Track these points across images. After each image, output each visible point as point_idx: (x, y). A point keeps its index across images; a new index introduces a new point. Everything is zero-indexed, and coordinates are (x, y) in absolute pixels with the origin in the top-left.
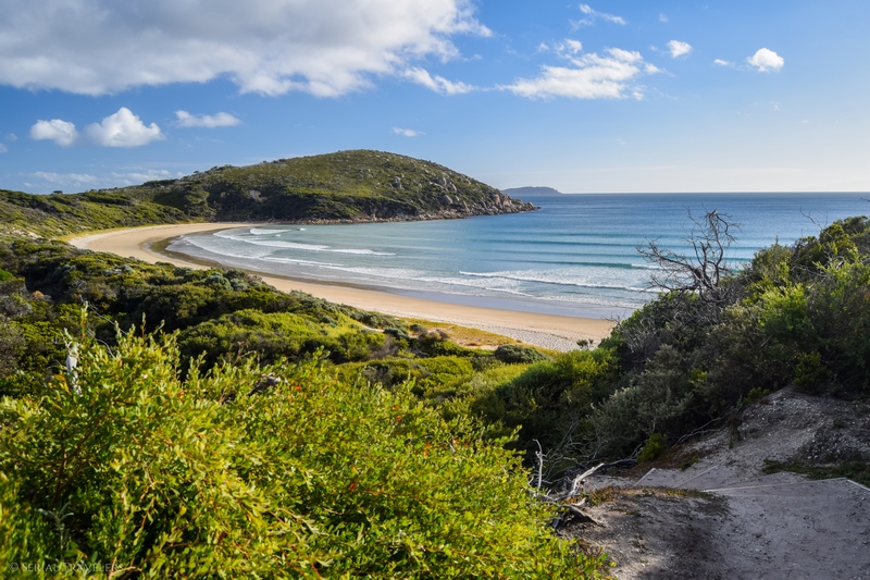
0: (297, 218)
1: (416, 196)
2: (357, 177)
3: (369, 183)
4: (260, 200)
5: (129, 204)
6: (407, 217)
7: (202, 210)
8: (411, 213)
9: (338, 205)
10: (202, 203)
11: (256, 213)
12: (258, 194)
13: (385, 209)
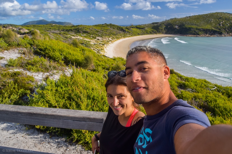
0: (185, 34)
1: (225, 28)
2: (208, 22)
3: (211, 24)
4: (178, 28)
5: (144, 29)
6: (218, 35)
7: (162, 31)
8: (220, 34)
9: (197, 31)
10: (162, 29)
11: (175, 32)
12: (178, 26)
13: (212, 32)
